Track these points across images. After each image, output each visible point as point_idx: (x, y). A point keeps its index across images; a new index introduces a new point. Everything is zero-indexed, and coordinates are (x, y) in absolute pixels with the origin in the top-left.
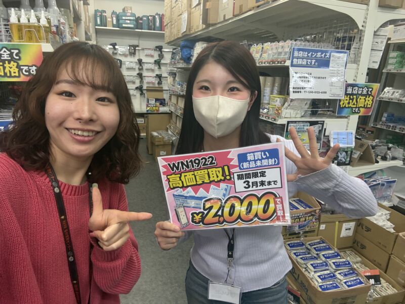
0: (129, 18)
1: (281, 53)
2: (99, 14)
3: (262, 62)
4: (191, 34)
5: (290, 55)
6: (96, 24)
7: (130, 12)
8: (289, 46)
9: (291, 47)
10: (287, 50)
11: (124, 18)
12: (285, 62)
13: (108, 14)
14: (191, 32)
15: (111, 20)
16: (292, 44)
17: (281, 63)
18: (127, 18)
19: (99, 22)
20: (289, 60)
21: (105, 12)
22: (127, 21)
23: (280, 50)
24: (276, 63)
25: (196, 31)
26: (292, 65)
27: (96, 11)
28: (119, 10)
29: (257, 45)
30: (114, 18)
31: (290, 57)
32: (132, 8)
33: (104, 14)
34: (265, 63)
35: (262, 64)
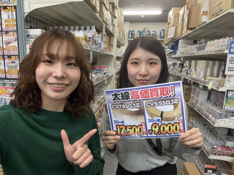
0: (146, 33)
1: (223, 45)
2: (131, 33)
3: (212, 52)
4: (176, 39)
5: (228, 46)
6: (129, 38)
7: (147, 30)
8: (227, 41)
9: (229, 42)
10: (226, 43)
11: (143, 33)
12: (224, 51)
13: (136, 32)
14: (177, 37)
15: (137, 35)
16: (229, 39)
17: (222, 52)
18: (145, 33)
19: (130, 37)
20: (228, 49)
21: (134, 31)
22: (145, 35)
23: (222, 44)
24: (220, 51)
25: (179, 36)
26: (230, 53)
27: (129, 31)
28: (141, 30)
29: (210, 41)
30: (138, 34)
31: (228, 48)
32: (149, 28)
33: (134, 32)
34: (213, 52)
35: (211, 53)
